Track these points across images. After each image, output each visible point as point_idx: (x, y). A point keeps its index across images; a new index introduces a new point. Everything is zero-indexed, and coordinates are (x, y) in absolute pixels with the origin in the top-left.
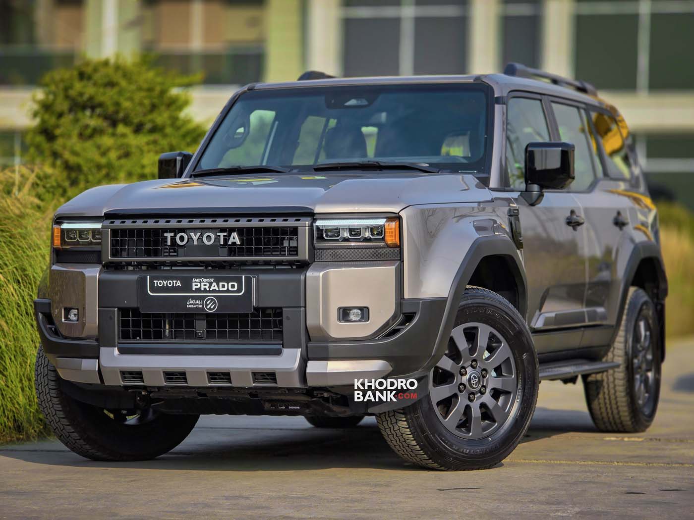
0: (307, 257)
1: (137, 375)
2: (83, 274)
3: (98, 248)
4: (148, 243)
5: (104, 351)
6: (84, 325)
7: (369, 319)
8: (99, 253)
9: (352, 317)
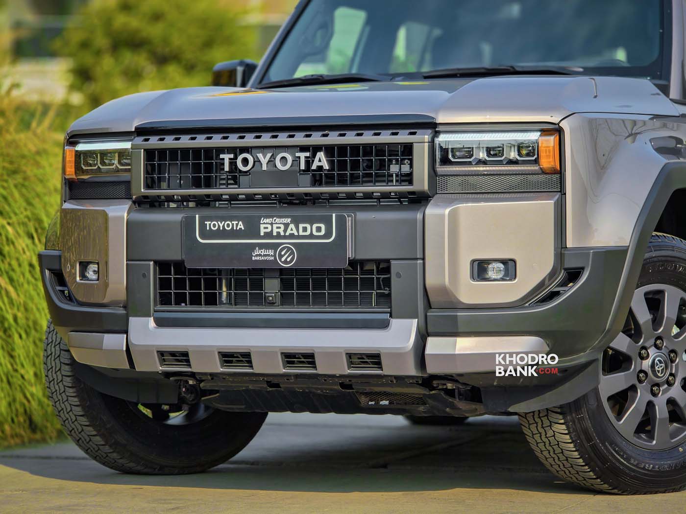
0: (426, 187)
1: (182, 356)
2: (105, 214)
3: (125, 177)
4: (197, 168)
5: (133, 321)
6: (106, 285)
7: (515, 278)
8: (128, 183)
9: (491, 274)
